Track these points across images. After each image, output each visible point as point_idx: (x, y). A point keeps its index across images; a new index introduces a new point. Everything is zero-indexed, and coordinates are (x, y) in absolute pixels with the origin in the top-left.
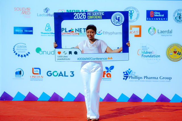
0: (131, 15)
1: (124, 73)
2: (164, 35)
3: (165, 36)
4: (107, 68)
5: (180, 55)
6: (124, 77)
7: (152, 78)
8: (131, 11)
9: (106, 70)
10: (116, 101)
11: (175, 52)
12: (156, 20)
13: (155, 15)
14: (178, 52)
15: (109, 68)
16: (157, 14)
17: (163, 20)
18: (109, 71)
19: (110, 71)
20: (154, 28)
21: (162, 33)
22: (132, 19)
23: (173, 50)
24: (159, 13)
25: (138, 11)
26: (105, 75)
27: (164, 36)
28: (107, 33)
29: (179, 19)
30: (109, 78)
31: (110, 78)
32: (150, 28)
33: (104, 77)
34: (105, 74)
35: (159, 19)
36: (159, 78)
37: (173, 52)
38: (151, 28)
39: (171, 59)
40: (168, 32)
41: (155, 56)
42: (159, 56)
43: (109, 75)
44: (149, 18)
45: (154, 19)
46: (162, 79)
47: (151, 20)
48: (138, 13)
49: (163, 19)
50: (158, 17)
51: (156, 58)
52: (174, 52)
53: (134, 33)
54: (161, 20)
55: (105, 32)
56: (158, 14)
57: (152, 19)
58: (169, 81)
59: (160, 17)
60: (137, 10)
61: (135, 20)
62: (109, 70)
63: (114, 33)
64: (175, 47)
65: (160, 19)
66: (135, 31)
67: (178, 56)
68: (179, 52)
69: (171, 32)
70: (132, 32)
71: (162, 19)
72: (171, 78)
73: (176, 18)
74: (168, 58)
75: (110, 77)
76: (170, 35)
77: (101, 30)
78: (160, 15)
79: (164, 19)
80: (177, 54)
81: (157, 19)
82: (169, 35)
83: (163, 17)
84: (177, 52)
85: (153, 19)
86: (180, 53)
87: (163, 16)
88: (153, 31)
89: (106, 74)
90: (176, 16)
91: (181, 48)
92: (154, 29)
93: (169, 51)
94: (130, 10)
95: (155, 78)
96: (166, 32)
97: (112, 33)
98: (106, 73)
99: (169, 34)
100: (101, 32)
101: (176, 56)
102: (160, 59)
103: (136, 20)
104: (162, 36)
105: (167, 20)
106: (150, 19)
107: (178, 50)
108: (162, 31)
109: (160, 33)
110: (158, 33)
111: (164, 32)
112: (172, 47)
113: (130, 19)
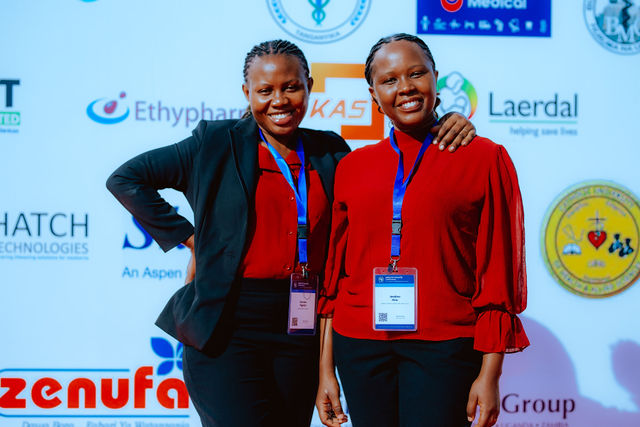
2: (525, 126)
3: (536, 133)
4: (161, 346)
5: (628, 259)
9: (155, 361)
11: (597, 239)
12: (477, 32)
14: (617, 237)
17: (523, 33)
18: (176, 368)
20: (466, 86)
21: (519, 117)
22: (327, 24)
23: (582, 224)
26: (148, 391)
27: (530, 137)
28: (158, 111)
29: (620, 29)
30: (176, 410)
31: (183, 411)
32: (442, 84)
33: (140, 402)
34: (149, 384)
35: (494, 27)
37: (585, 238)
38: (450, 83)
39: (573, 283)
40: (551, 109)
43: (173, 393)
44: (432, 20)
45: (468, 24)
47: (448, 31)
49: (522, 26)
50: (489, 14)
52: (591, 235)
53: (337, 117)
54: (507, 32)
55: (151, 108)
57: (454, 24)
59: (505, 15)
61: (343, 31)
62: (176, 359)
63: (207, 114)
64: (598, 207)
65: (500, 25)
66: (342, 103)
67: (615, 264)
68: (622, 240)
69: (571, 110)
70: (327, 110)
71: (515, 28)
72: (569, 406)
73: (599, 20)
74: (554, 273)
76: (569, 127)
77: (123, 95)
78: (500, 2)
79: (529, 25)
80: (611, 250)
81: (484, 25)
82: (558, 127)
83: (521, 16)
84: (610, 240)
85: (461, 21)
86: (628, 241)
87: (521, 4)
88: (463, 103)
89: (156, 384)
90: (599, 10)
91: (634, 209)
92: (462, 88)
93: (560, 232)
96: (540, 108)
98: (157, 380)
99: (558, 124)
100: (121, 102)
101: (602, 264)
103: (348, 28)
104: (516, 132)
105: (548, 34)
106: (439, 24)
107: (616, 224)
108: (513, 103)
109: (504, 117)
110: (491, 114)
111: (529, 107)
112: (577, 205)
113: (311, 24)
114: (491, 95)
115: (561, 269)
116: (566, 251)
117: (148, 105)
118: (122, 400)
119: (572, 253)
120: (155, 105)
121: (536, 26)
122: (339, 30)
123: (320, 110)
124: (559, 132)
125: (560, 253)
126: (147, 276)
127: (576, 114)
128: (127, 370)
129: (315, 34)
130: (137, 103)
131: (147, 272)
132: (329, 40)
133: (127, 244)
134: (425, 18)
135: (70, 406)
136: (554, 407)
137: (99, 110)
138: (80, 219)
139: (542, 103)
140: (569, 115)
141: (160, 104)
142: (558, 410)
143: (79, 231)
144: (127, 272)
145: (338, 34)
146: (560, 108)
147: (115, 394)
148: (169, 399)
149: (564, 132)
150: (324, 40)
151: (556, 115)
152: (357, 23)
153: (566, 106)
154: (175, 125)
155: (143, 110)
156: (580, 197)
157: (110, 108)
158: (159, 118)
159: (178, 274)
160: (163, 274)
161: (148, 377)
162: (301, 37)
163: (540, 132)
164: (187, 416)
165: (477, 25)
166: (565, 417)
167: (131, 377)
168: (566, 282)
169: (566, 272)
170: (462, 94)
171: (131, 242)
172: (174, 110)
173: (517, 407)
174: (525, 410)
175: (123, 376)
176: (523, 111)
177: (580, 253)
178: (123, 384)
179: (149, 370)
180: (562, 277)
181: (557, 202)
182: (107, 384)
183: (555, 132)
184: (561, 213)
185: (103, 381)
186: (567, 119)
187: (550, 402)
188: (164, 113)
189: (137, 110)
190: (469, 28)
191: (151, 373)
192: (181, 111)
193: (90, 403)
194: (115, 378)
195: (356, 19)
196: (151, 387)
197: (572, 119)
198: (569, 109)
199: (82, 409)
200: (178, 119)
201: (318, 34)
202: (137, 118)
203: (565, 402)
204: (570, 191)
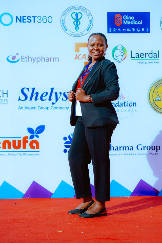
0: (77, 23)
1: (65, 139)
2: (142, 61)
3: (146, 63)
4: (30, 130)
6: (66, 147)
7: (122, 149)
8: (77, 15)
9: (29, 135)
10: (50, 198)
12: (127, 32)
13: (124, 21)
15: (35, 130)
16: (128, 20)
17: (141, 32)
18: (35, 137)
19: (37, 136)
20: (123, 49)
21: (140, 58)
22: (79, 31)
24: (132, 18)
25: (90, 14)
26: (27, 144)
27: (144, 64)
28: (28, 59)
30: (35, 150)
31: (38, 150)
32: (116, 48)
33: (24, 147)
34: (27, 142)
35: (132, 30)
36: (135, 148)
38: (118, 48)
39: (159, 109)
40: (150, 55)
41: (126, 104)
42: (134, 104)
43: (34, 145)
44: (112, 29)
45: (123, 30)
46: (142, 149)
47: (118, 32)
48: (90, 18)
49: (141, 30)
50: (130, 26)
51: (127, 108)
53: (83, 59)
54: (136, 32)
55: (26, 58)
56: (131, 20)
57: (119, 30)
58: (155, 154)
59: (135, 26)
60: (88, 12)
61: (85, 33)
62: (35, 134)
63: (43, 59)
65: (134, 30)
66: (85, 55)
70: (80, 57)
71: (138, 31)
72: (158, 148)
75: (38, 147)
76: (156, 61)
77: (17, 54)
78: (134, 23)
79: (143, 29)
81: (129, 30)
82: (153, 61)
83: (141, 27)
85: (121, 29)
87: (140, 23)
88: (122, 54)
89: (29, 142)
93: (154, 94)
94: (74, 13)
95: (127, 148)
96: (147, 55)
97: (39, 60)
99: (153, 60)
100: (17, 56)
102: (136, 111)
104: (139, 63)
105: (149, 32)
106: (114, 30)
108: (138, 54)
109: (136, 58)
110: (132, 57)
111: (144, 55)
112: (159, 85)
113: (75, 31)
114: (131, 51)
115: (155, 105)
116: (156, 100)
117: (25, 57)
118: (19, 147)
119: (158, 100)
120: (27, 57)
121: (145, 30)
122: (83, 33)
123: (78, 57)
124: (153, 62)
125: (154, 100)
126: (26, 109)
127: (158, 57)
128: (21, 138)
129: (76, 34)
130: (22, 56)
131: (26, 108)
132: (80, 36)
133: (20, 99)
134: (110, 28)
135: (3, 149)
136: (153, 148)
137: (10, 59)
138: (5, 92)
139: (148, 53)
140: (156, 57)
141: (29, 56)
142: (155, 149)
143: (5, 95)
144: (20, 108)
145: (83, 34)
146: (153, 55)
147: (17, 145)
148: (33, 146)
149: (155, 62)
150: (79, 36)
151: (152, 57)
152: (89, 30)
153: (155, 54)
154: (33, 63)
155: (24, 59)
156: (160, 83)
157: (14, 58)
158: (29, 61)
159: (35, 108)
160: (31, 108)
161: (27, 140)
162: (71, 35)
163: (147, 63)
164: (39, 152)
165: (126, 30)
166: (157, 152)
167: (21, 139)
168: (157, 109)
169: (156, 106)
170: (122, 51)
171: (21, 98)
172: (33, 58)
173: (142, 148)
174: (144, 149)
175: (19, 139)
176: (142, 56)
177: (161, 100)
178: (19, 142)
179: (27, 138)
180: (155, 108)
181: (153, 85)
182: (14, 142)
183: (152, 63)
184: (154, 88)
185: (13, 141)
186: (156, 58)
187: (152, 147)
188: (30, 59)
189: (22, 59)
190: (124, 31)
191: (28, 139)
192: (36, 58)
193: (9, 148)
194: (17, 140)
195: (89, 29)
196: (28, 143)
197: (157, 58)
198: (156, 55)
199: (7, 150)
200: (34, 61)
201: (77, 34)
202: (22, 61)
203: (157, 147)
204: (157, 81)
